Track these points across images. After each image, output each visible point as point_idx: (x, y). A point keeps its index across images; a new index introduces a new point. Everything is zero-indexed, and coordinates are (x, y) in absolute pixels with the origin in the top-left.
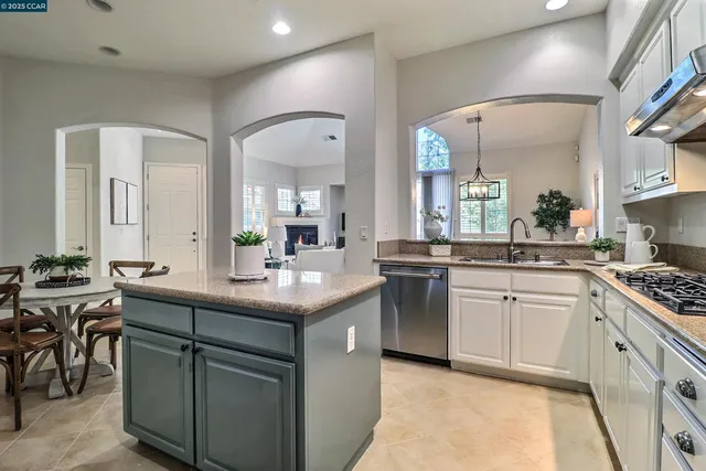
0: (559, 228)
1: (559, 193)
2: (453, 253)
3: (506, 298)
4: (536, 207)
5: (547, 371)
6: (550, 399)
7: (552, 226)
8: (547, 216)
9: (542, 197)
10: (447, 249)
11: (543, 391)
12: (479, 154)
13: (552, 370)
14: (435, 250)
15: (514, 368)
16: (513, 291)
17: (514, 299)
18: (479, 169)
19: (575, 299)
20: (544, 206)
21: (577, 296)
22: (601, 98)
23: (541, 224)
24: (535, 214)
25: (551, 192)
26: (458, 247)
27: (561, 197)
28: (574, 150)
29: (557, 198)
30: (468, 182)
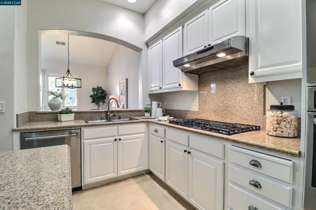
0: (101, 103)
1: (101, 88)
2: (76, 118)
3: (116, 140)
4: (92, 93)
5: (133, 170)
6: (138, 183)
7: (98, 102)
8: (97, 98)
9: (94, 89)
10: (71, 117)
11: (132, 180)
12: (69, 62)
13: (135, 169)
14: (64, 117)
15: (119, 175)
16: (118, 136)
17: (120, 140)
18: (68, 71)
19: (143, 135)
20: (96, 93)
21: (144, 133)
22: (142, 50)
23: (94, 101)
24: (91, 96)
25: (98, 87)
26: (79, 115)
27: (102, 90)
28: (106, 70)
29: (100, 90)
30: (64, 77)
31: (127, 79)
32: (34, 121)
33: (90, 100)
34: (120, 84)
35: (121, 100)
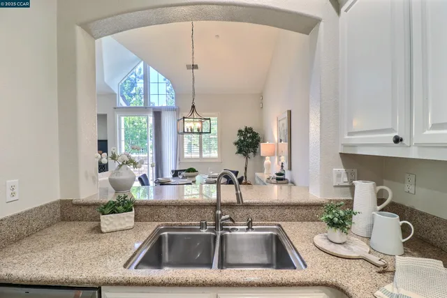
0: (251, 154)
1: (251, 129)
4: (237, 138)
7: (247, 153)
8: (243, 146)
9: (240, 132)
10: (126, 220)
12: (194, 93)
14: (106, 222)
18: (193, 107)
20: (242, 138)
23: (240, 151)
24: (236, 144)
25: (246, 128)
27: (252, 132)
28: (260, 100)
29: (250, 133)
30: (184, 118)
31: (290, 113)
32: (69, 220)
33: (235, 149)
34: (278, 121)
35: (280, 152)
